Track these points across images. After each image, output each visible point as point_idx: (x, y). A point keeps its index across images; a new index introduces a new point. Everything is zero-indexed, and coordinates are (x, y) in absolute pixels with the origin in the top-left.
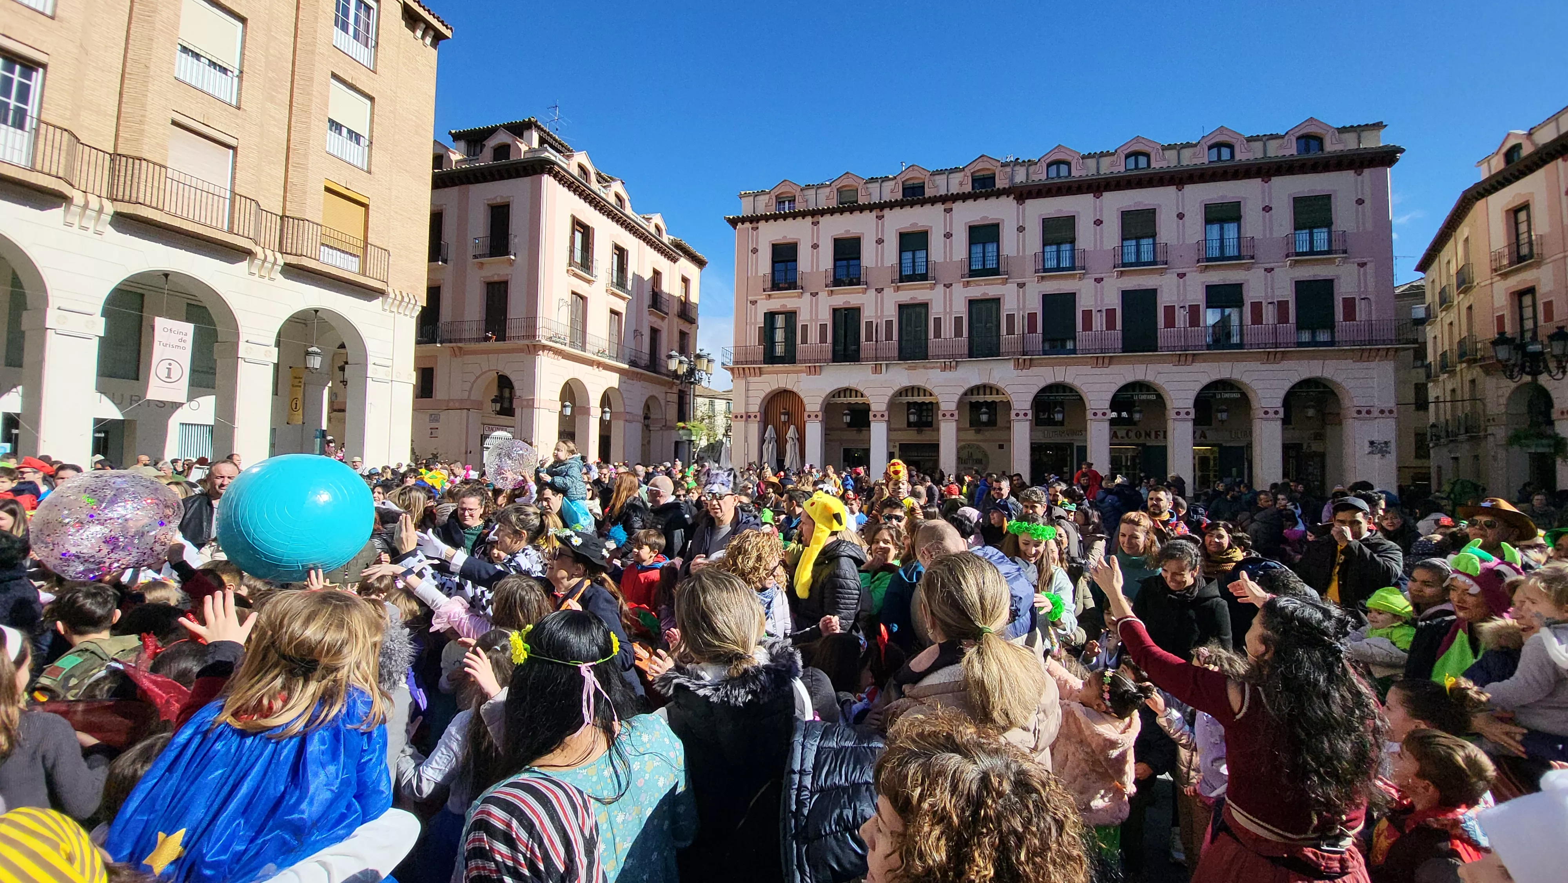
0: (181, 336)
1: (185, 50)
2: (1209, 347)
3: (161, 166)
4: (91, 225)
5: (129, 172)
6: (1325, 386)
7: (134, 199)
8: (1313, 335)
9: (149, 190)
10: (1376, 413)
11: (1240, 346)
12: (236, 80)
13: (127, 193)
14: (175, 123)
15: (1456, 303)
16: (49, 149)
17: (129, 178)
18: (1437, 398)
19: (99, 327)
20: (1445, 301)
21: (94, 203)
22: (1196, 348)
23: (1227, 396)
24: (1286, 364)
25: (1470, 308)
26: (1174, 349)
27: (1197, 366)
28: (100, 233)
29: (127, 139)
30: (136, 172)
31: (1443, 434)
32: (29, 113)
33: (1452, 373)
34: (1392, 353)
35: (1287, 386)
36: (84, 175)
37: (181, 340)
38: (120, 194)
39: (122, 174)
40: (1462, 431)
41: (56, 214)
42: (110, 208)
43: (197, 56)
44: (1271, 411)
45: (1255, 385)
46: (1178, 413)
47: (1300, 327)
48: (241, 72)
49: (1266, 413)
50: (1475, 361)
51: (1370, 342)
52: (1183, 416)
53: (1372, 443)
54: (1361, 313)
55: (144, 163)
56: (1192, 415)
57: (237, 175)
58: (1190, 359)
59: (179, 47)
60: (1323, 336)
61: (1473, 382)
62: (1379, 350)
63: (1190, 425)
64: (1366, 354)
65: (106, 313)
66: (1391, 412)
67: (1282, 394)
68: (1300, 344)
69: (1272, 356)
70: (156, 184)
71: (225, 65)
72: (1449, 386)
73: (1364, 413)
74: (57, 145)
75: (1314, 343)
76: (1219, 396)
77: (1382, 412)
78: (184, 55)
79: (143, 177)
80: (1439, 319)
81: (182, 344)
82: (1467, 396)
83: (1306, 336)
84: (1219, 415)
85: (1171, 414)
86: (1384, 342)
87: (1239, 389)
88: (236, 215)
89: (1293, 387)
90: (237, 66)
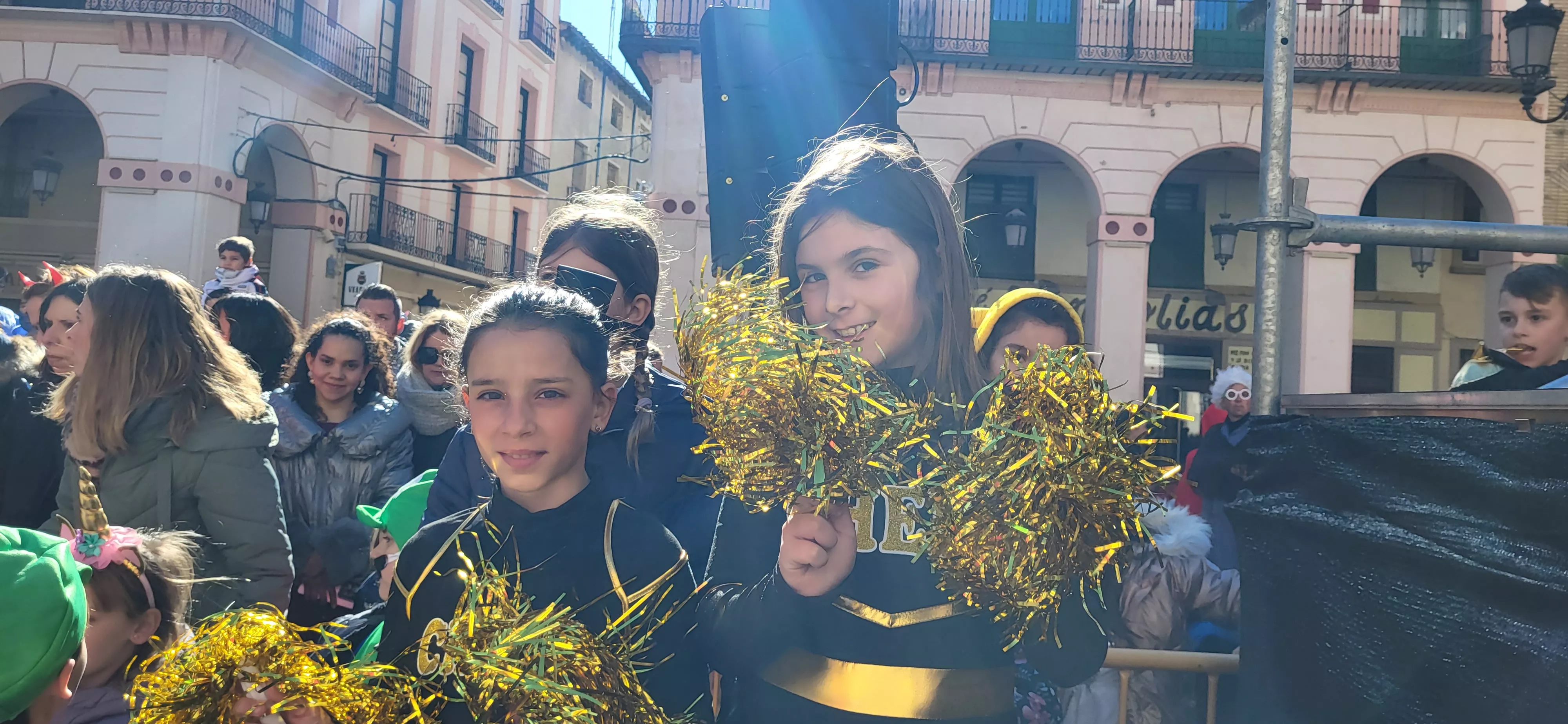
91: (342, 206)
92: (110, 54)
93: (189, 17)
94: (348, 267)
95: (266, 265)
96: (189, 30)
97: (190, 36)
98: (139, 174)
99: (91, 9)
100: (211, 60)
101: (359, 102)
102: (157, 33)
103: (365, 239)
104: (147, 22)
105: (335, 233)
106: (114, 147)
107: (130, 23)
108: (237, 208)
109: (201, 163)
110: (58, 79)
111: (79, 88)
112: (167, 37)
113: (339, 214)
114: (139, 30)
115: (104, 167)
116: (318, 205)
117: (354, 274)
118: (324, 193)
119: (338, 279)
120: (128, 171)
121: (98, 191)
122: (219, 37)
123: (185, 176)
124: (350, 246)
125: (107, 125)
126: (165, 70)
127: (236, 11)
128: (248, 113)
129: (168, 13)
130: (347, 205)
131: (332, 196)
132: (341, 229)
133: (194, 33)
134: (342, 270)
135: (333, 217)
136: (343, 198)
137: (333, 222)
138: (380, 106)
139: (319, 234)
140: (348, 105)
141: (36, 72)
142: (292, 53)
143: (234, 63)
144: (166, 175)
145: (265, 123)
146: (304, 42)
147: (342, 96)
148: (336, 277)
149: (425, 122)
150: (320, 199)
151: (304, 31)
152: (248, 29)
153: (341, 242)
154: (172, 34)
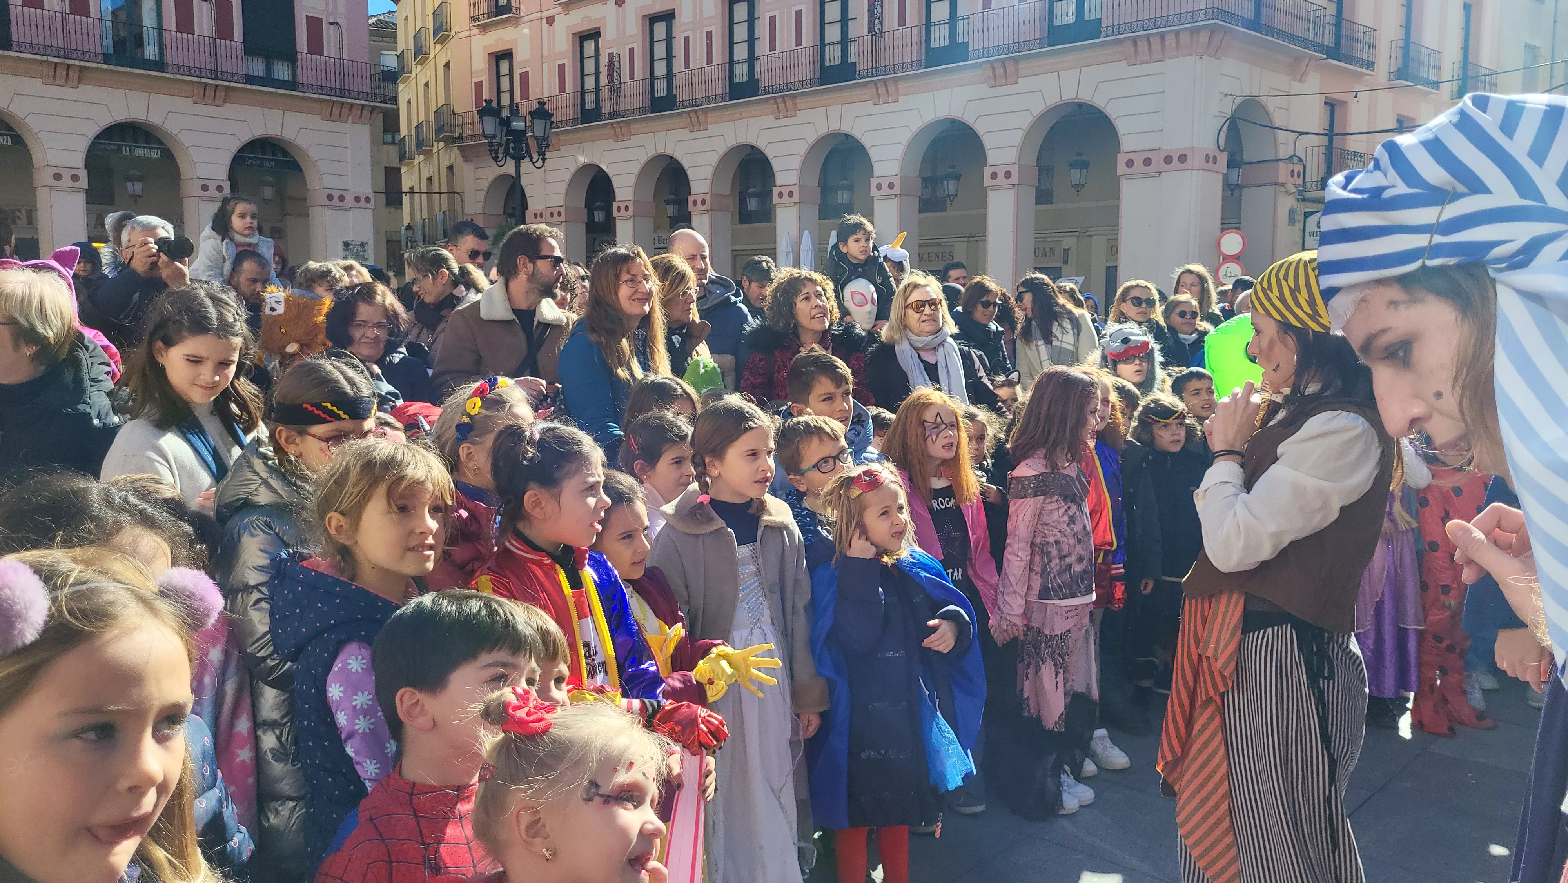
2: (107, 59)
6: (285, 153)
8: (269, 70)
10: (349, 200)
11: (159, 65)
15: (432, 56)
18: (412, 188)
20: (420, 52)
22: (83, 55)
23: (139, 152)
24: (231, 110)
25: (447, 65)
26: (45, 50)
27: (88, 92)
31: (419, 237)
33: (428, 154)
34: (366, 113)
35: (234, 146)
40: (440, 232)
44: (213, 186)
45: (186, 139)
46: (57, 177)
47: (250, 50)
49: (205, 188)
50: (454, 140)
51: (342, 92)
52: (66, 181)
53: (346, 244)
54: (330, 47)
56: (84, 183)
58: (74, 74)
60: (282, 72)
61: (450, 168)
62: (352, 105)
63: (81, 198)
64: (336, 111)
66: (367, 200)
67: (226, 159)
68: (250, 79)
69: (210, 92)
72: (425, 175)
73: (336, 198)
75: (268, 80)
76: (126, 152)
77: (357, 199)
80: (413, 75)
82: (444, 189)
83: (257, 68)
84: (130, 186)
85: (43, 177)
86: (358, 95)
87: (161, 143)
89: (241, 150)
91: (1300, 160)
92: (1121, 68)
93: (1181, 27)
94: (1307, 215)
95: (1236, 221)
96: (1181, 36)
97: (1182, 42)
98: (1147, 162)
99: (1108, 36)
100: (1198, 57)
101: (1313, 62)
102: (1156, 43)
103: (1319, 188)
104: (1148, 38)
105: (1296, 186)
106: (1128, 143)
107: (1135, 41)
108: (1220, 178)
109: (1195, 145)
110: (1085, 96)
111: (1099, 102)
112: (1163, 45)
113: (1299, 168)
114: (1143, 45)
115: (1121, 159)
116: (1281, 163)
117: (1312, 221)
118: (1284, 152)
119: (1299, 226)
120: (1139, 160)
121: (1117, 180)
122: (1204, 36)
123: (1183, 158)
124: (1308, 195)
125: (1122, 127)
126: (1163, 73)
127: (1220, 13)
128: (1226, 95)
129: (1165, 27)
130: (1303, 158)
131: (1291, 153)
132: (1300, 182)
133: (1184, 38)
134: (1302, 218)
135: (1292, 171)
136: (1300, 153)
137: (1292, 176)
138: (1331, 61)
139: (1282, 188)
140: (1303, 67)
141: (1069, 95)
142: (1254, 33)
143: (1215, 56)
144: (1168, 160)
145: (1238, 100)
146: (1264, 20)
147: (1298, 59)
148: (1297, 224)
149: (1370, 65)
150: (1281, 157)
151: (1264, 10)
152: (1228, 25)
153: (1300, 193)
154: (1167, 42)
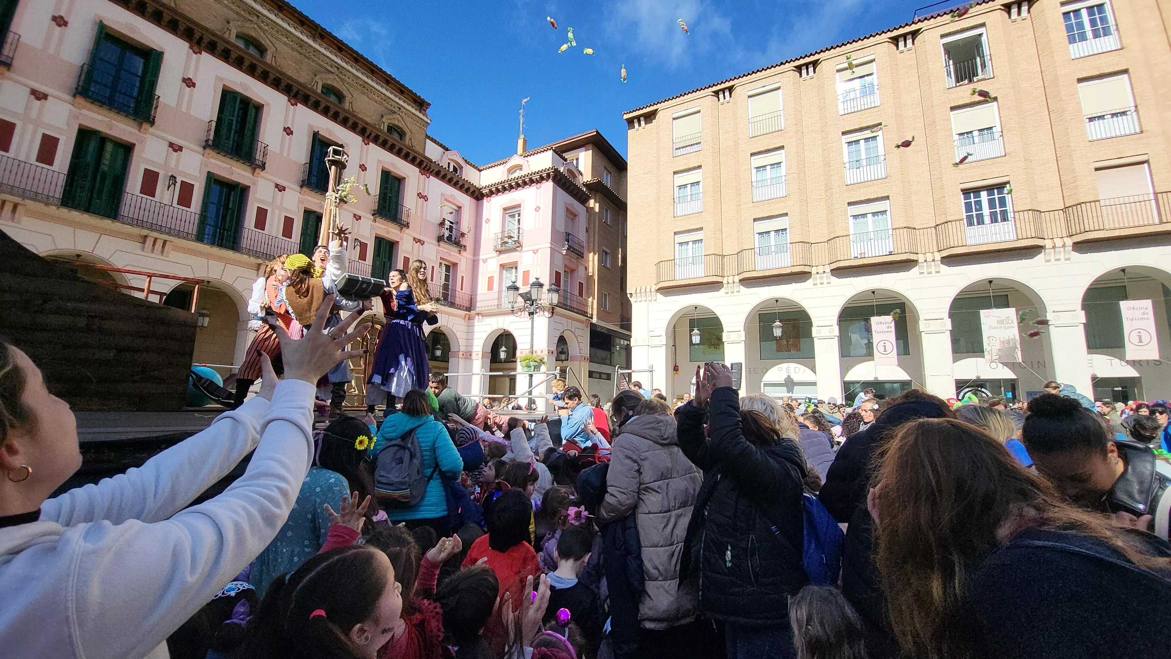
0: (1143, 311)
1: (1091, 119)
3: (1094, 201)
4: (1062, 256)
5: (1076, 215)
7: (1082, 230)
9: (1091, 220)
12: (1134, 114)
13: (1078, 228)
14: (1097, 169)
16: (1023, 224)
17: (1076, 219)
19: (1081, 316)
21: (1059, 242)
28: (1069, 259)
29: (1069, 196)
30: (1080, 213)
32: (1008, 211)
36: (1049, 230)
37: (1144, 314)
38: (1074, 230)
39: (1072, 218)
41: (1040, 258)
42: (1069, 242)
43: (1101, 117)
48: (1136, 107)
55: (1083, 205)
57: (1155, 180)
59: (1087, 120)
65: (1084, 307)
70: (1095, 214)
71: (1122, 110)
74: (1027, 220)
78: (1092, 123)
79: (1085, 214)
81: (1145, 316)
88: (1162, 208)
90: (1133, 105)
